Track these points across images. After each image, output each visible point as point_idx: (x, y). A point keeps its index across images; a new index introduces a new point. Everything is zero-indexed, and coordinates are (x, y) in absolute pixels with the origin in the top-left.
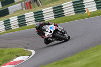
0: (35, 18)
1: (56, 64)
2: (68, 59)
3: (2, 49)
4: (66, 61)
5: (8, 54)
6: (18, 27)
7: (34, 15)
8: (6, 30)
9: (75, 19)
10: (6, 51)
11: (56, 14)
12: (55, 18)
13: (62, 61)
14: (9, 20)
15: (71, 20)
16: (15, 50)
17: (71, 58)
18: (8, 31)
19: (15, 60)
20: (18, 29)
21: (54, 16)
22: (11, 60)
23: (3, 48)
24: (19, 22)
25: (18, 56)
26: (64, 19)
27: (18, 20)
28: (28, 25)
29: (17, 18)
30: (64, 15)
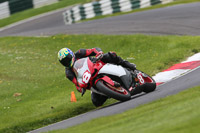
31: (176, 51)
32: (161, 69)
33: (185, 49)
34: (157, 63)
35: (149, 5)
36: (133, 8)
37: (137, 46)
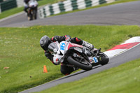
3: (109, 26)
10: (115, 29)
16: (127, 27)
22: (121, 42)
23: (111, 24)
25: (131, 36)
31: (117, 36)
32: (106, 49)
33: (123, 35)
35: (98, 4)
36: (87, 6)
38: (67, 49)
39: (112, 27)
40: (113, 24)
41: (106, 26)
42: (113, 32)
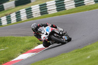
0: (57, 6)
1: (76, 52)
2: (88, 47)
3: (23, 37)
4: (86, 49)
5: (30, 42)
6: (40, 15)
7: (56, 4)
8: (28, 18)
9: (95, 8)
11: (77, 3)
12: (76, 6)
13: (82, 49)
14: (31, 8)
15: (91, 9)
17: (91, 46)
18: (29, 19)
19: (37, 48)
20: (39, 18)
21: (75, 5)
22: (32, 48)
23: (24, 35)
24: (41, 10)
25: (39, 44)
26: (84, 8)
27: (40, 8)
28: (49, 13)
29: (39, 7)
30: (85, 5)
31: (29, 44)
32: (22, 53)
33: (34, 43)
34: (20, 50)
36: (8, 23)
37: (10, 42)
38: (50, 31)
39: (25, 37)
40: (26, 35)
41: (21, 37)
42: (26, 41)
